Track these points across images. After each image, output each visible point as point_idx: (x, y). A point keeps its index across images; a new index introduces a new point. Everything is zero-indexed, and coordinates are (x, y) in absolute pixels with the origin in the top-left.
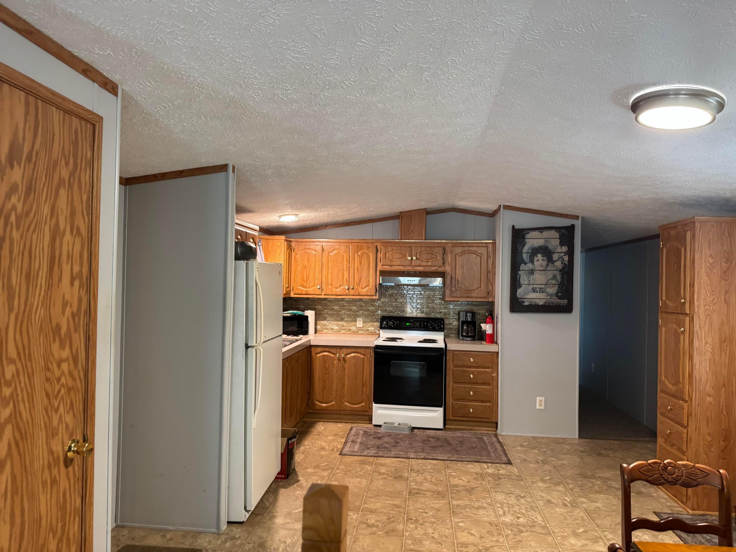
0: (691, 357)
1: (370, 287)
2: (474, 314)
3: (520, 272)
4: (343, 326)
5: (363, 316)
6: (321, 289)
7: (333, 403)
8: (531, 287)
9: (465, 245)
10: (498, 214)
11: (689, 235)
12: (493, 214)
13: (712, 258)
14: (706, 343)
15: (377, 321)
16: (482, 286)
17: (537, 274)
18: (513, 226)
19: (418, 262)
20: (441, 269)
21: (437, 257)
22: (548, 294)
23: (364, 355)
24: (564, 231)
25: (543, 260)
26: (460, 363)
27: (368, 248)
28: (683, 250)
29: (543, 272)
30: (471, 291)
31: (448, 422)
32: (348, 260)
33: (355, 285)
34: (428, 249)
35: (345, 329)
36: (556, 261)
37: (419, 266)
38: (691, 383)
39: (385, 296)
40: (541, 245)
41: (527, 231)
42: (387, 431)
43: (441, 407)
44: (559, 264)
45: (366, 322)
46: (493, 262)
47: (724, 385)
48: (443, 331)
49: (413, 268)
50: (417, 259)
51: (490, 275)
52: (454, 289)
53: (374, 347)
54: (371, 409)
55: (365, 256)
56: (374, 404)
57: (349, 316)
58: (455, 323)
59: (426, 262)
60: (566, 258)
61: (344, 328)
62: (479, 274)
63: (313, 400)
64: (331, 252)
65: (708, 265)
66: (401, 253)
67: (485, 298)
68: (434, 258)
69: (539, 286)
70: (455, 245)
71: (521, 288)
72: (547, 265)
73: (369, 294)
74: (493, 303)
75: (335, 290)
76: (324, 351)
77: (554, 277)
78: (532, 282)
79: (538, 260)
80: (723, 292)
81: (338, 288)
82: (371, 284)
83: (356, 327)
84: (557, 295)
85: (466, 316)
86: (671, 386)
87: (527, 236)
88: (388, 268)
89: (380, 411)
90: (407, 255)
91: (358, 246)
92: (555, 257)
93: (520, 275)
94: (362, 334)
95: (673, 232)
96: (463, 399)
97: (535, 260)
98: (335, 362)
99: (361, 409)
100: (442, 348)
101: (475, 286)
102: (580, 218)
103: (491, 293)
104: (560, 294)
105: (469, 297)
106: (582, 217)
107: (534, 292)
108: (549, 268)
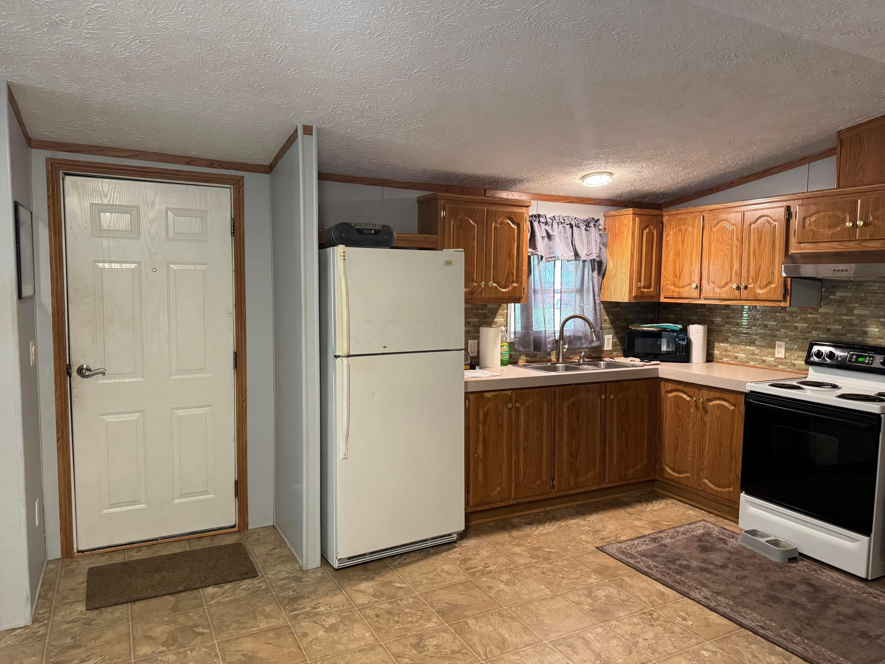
1: (776, 285)
4: (753, 354)
5: (786, 337)
6: (699, 287)
7: (688, 475)
19: (868, 232)
23: (734, 405)
27: (774, 212)
32: (739, 237)
33: (751, 281)
35: (755, 360)
37: (872, 239)
39: (830, 303)
42: (744, 544)
43: (868, 535)
45: (791, 349)
49: (859, 244)
50: (868, 224)
53: (747, 394)
54: (737, 500)
55: (767, 228)
56: (742, 494)
57: (763, 336)
61: (754, 357)
63: (661, 463)
64: (715, 226)
66: (835, 216)
73: (777, 299)
75: (718, 290)
76: (677, 390)
81: (723, 287)
82: (777, 280)
83: (773, 357)
88: (806, 248)
89: (752, 510)
90: (846, 219)
94: (782, 370)
98: (692, 410)
99: (726, 497)
100: (877, 415)
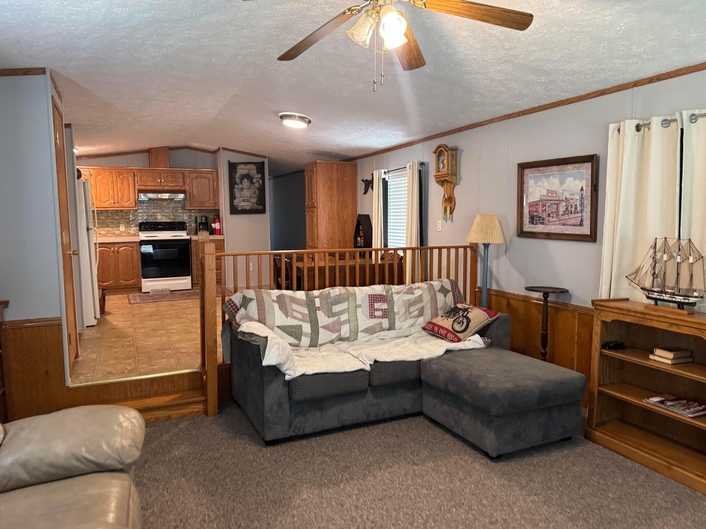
0: (317, 227)
1: (131, 201)
2: (206, 218)
3: (235, 190)
4: (109, 231)
5: (124, 223)
7: (111, 282)
8: (242, 199)
9: (197, 172)
10: (219, 152)
11: (315, 169)
12: (215, 152)
13: (324, 180)
14: (323, 220)
15: (136, 226)
16: (211, 199)
17: (245, 191)
18: (229, 161)
19: (166, 184)
20: (183, 188)
21: (179, 180)
22: (252, 203)
23: (133, 247)
24: (258, 165)
25: (248, 182)
27: (127, 173)
28: (313, 176)
29: (248, 190)
30: (204, 202)
31: (194, 285)
32: (112, 182)
33: (119, 200)
34: (172, 174)
35: (111, 233)
36: (255, 183)
37: (167, 186)
38: (317, 239)
40: (246, 173)
41: (238, 165)
42: (153, 295)
43: (189, 276)
44: (257, 185)
45: (127, 227)
46: (217, 184)
47: (331, 239)
48: (186, 230)
49: (162, 187)
50: (165, 181)
51: (216, 192)
52: (192, 201)
53: (140, 242)
54: (140, 283)
55: (125, 179)
56: (142, 279)
57: (113, 223)
58: (193, 225)
59: (172, 183)
60: (261, 181)
62: (209, 192)
64: (98, 176)
65: (323, 183)
66: (153, 177)
67: (213, 207)
68: (177, 181)
69: (246, 198)
70: (191, 172)
71: (236, 200)
72: (250, 186)
73: (130, 206)
74: (218, 210)
75: (103, 204)
76: (102, 247)
77: (255, 193)
78: (242, 196)
79: (245, 183)
80: (329, 196)
81: (106, 202)
82: (131, 199)
83: (119, 231)
84: (256, 203)
85: (202, 219)
86: (310, 243)
87: (238, 167)
88: (143, 188)
89: (148, 284)
90: (157, 179)
91: (119, 172)
92: (255, 180)
93: (235, 192)
94: (124, 236)
97: (243, 182)
98: (111, 254)
99: (132, 284)
100: (188, 239)
101: (207, 199)
103: (217, 203)
104: (258, 203)
105: (203, 207)
106: (268, 157)
107: (244, 201)
108: (251, 187)
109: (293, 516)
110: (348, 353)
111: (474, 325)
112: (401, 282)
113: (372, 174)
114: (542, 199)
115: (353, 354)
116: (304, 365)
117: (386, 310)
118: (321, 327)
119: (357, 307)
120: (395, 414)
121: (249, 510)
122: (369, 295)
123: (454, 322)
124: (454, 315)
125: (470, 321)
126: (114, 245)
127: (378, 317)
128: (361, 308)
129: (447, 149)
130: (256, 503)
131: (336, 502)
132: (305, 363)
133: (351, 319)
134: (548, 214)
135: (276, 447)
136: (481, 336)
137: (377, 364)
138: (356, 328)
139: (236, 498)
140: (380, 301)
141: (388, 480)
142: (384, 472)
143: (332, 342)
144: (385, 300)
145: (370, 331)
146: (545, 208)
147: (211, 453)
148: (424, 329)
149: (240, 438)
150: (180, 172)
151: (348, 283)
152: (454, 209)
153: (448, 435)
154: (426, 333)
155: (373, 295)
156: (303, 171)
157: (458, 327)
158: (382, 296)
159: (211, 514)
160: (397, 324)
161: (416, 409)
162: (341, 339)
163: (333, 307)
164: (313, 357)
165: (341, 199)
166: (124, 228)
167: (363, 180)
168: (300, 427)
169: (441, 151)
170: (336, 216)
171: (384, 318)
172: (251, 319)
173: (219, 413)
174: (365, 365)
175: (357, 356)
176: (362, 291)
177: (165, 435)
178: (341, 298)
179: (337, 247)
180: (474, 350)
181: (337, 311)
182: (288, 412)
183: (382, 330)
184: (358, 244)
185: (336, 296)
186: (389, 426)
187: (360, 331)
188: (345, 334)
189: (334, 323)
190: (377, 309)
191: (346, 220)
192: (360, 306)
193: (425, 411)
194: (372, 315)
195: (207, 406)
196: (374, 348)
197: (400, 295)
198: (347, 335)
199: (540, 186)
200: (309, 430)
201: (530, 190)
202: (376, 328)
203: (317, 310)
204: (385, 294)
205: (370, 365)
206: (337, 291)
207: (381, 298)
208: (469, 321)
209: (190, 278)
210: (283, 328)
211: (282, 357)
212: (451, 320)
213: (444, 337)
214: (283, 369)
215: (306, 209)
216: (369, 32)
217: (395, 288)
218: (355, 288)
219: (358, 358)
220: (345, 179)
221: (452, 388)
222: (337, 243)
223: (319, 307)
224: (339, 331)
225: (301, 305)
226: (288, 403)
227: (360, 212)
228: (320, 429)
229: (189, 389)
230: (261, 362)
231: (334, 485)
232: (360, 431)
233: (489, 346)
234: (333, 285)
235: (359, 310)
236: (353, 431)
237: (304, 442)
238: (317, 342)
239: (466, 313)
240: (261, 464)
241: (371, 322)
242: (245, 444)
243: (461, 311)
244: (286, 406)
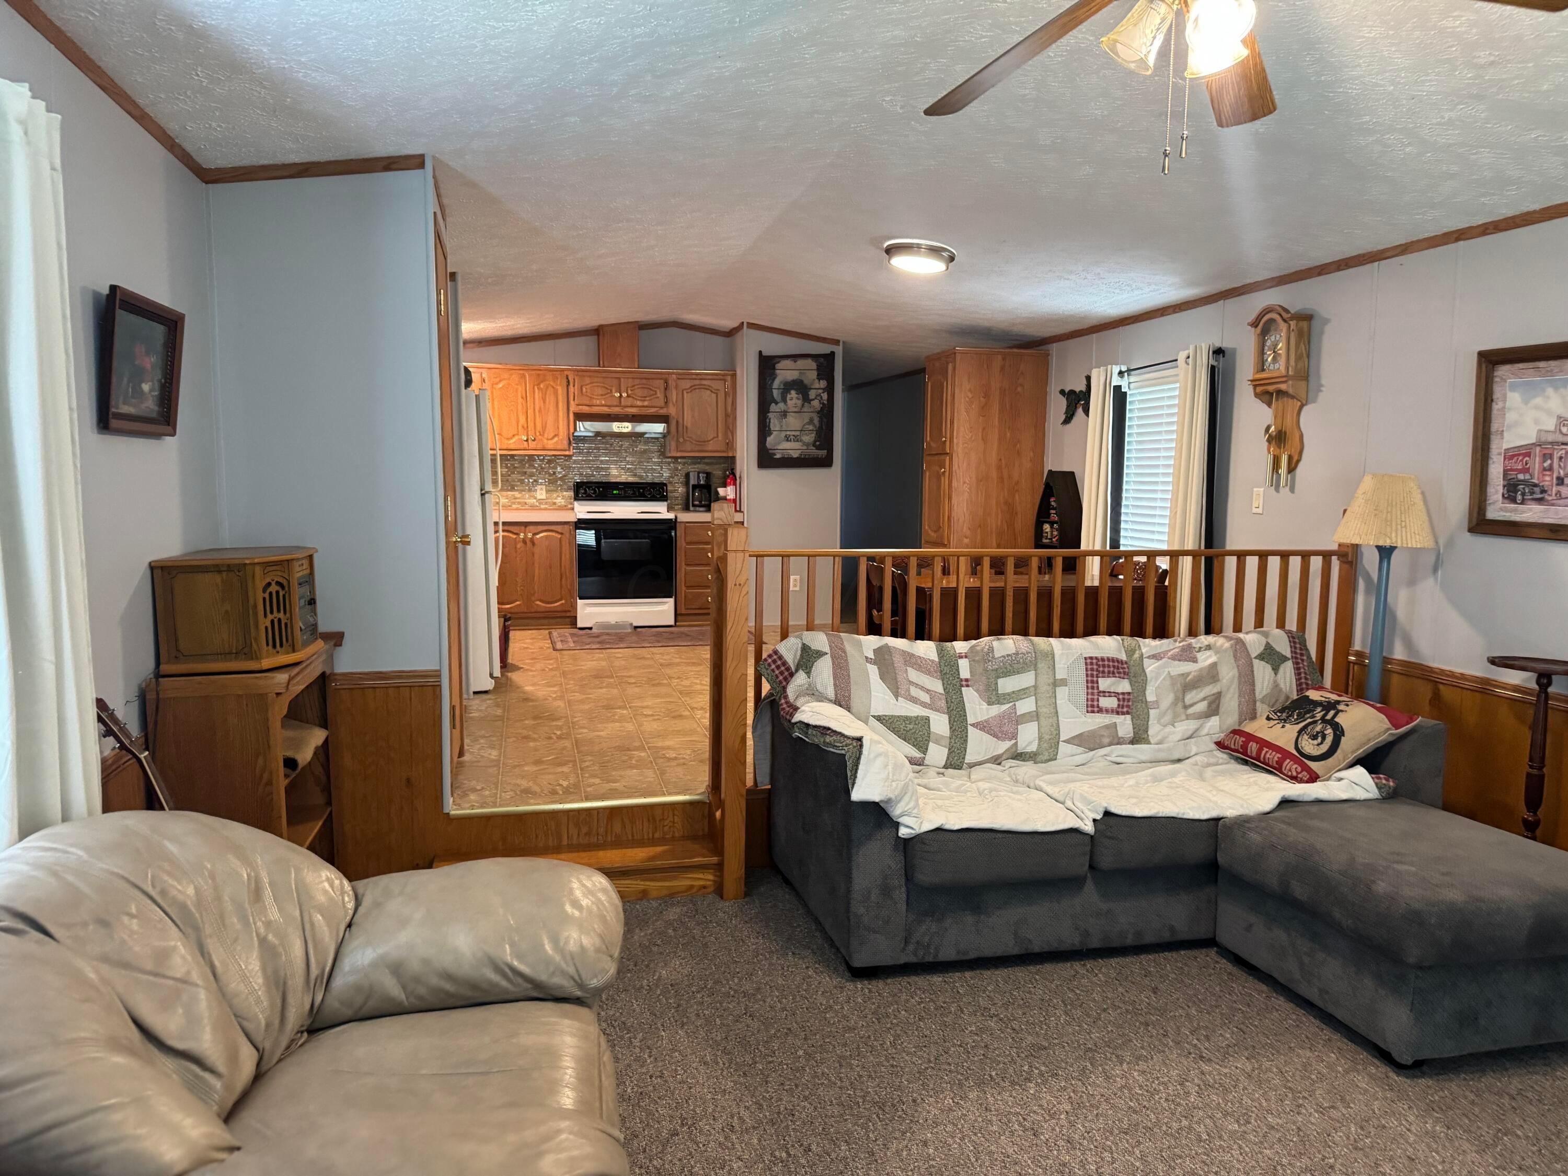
0: (950, 498)
1: (561, 437)
2: (708, 475)
3: (770, 415)
4: (516, 498)
5: (546, 482)
7: (518, 603)
8: (783, 434)
9: (694, 377)
10: (739, 334)
11: (950, 366)
12: (731, 333)
13: (971, 393)
14: (964, 483)
15: (568, 490)
16: (720, 435)
17: (791, 418)
18: (760, 352)
19: (630, 402)
20: (663, 412)
21: (656, 394)
22: (804, 444)
23: (562, 534)
24: (822, 360)
25: (797, 398)
26: (695, 539)
27: (555, 379)
28: (945, 383)
29: (797, 415)
30: (705, 442)
31: (679, 618)
32: (524, 395)
33: (538, 434)
34: (644, 381)
35: (519, 503)
36: (813, 400)
37: (632, 406)
38: (949, 526)
40: (795, 378)
41: (778, 360)
42: (599, 633)
43: (671, 597)
44: (816, 404)
45: (551, 491)
46: (733, 402)
47: (980, 526)
48: (666, 500)
49: (622, 409)
50: (628, 396)
51: (730, 420)
52: (681, 440)
53: (576, 522)
54: (574, 607)
55: (550, 390)
56: (578, 600)
58: (681, 490)
59: (641, 400)
60: (825, 396)
61: (517, 500)
62: (715, 419)
64: (497, 384)
65: (967, 399)
66: (604, 387)
67: (724, 452)
68: (653, 395)
69: (793, 433)
70: (680, 377)
71: (772, 436)
72: (803, 405)
73: (559, 447)
74: (733, 458)
75: (506, 441)
77: (811, 421)
78: (784, 428)
79: (791, 399)
80: (981, 430)
81: (513, 438)
82: (561, 434)
83: (535, 498)
84: (814, 445)
85: (699, 477)
86: (932, 534)
87: (778, 366)
88: (586, 409)
89: (589, 610)
90: (614, 391)
91: (539, 375)
92: (812, 394)
93: (770, 419)
94: (546, 509)
95: (937, 364)
96: (699, 587)
97: (788, 399)
98: (518, 546)
99: (559, 609)
100: (671, 519)
101: (711, 435)
102: (841, 343)
103: (730, 445)
104: (818, 443)
105: (702, 451)
106: (843, 342)
107: (787, 440)
108: (805, 409)
109: (925, 1144)
110: (1040, 789)
111: (1350, 746)
112: (1162, 631)
113: (1088, 378)
114: (1543, 440)
115: (1050, 792)
116: (940, 807)
117: (1126, 697)
118: (973, 725)
119: (1056, 683)
120: (1149, 939)
121: (826, 1116)
122: (1086, 658)
123: (1300, 732)
124: (1301, 717)
125: (1343, 733)
126: (526, 527)
127: (1107, 711)
128: (1067, 688)
129: (1285, 315)
130: (841, 1104)
131: (1020, 1124)
132: (940, 802)
133: (1043, 710)
134: (1558, 478)
135: (874, 982)
136: (1371, 771)
137: (1111, 820)
138: (1055, 733)
139: (797, 1086)
140: (1113, 673)
141: (1141, 1087)
142: (1129, 1069)
143: (996, 760)
144: (1124, 673)
145: (1089, 741)
146: (1549, 462)
147: (736, 980)
148: (1220, 745)
149: (793, 953)
150: (659, 376)
151: (1032, 628)
152: (1298, 461)
153: (1282, 998)
154: (1225, 756)
155: (1096, 658)
156: (923, 370)
157: (1309, 746)
158: (1118, 661)
159: (745, 1114)
160: (1154, 730)
161: (1202, 932)
162: (1019, 756)
163: (1001, 682)
164: (957, 790)
165: (1008, 434)
166: (544, 492)
167: (1062, 392)
168: (929, 946)
169: (1272, 321)
170: (994, 474)
171: (1123, 713)
172: (821, 698)
173: (747, 894)
174: (1082, 819)
175: (1062, 799)
176: (1069, 647)
177: (637, 931)
178: (1018, 662)
179: (994, 544)
180: (1352, 804)
181: (1009, 690)
182: (904, 907)
183: (1116, 740)
184: (1045, 541)
185: (1008, 655)
186: (1133, 964)
187: (1064, 741)
188: (1027, 746)
189: (1001, 717)
190: (1104, 692)
191: (1017, 483)
192: (1063, 682)
193: (1224, 938)
194: (1092, 706)
195: (722, 876)
196: (1099, 783)
197: (1160, 662)
198: (1033, 748)
199: (1537, 408)
200: (948, 953)
201: (1511, 417)
202: (1103, 736)
203: (962, 686)
204: (1124, 657)
205: (1094, 820)
206: (1007, 645)
207: (1114, 667)
208: (1339, 732)
209: (671, 601)
210: (890, 723)
211: (894, 784)
212: (1292, 730)
213: (1274, 769)
214: (896, 812)
215: (926, 458)
216: (1154, 38)
217: (1149, 645)
218: (1050, 639)
219: (1063, 803)
220: (1019, 389)
221: (1299, 891)
222: (994, 536)
223: (967, 680)
224: (1014, 736)
225: (928, 672)
226: (903, 889)
227: (1053, 463)
228: (972, 955)
229: (684, 838)
230: (848, 793)
231: (1013, 1083)
232: (1065, 969)
233: (1389, 796)
234: (998, 630)
235: (1062, 693)
236: (1048, 967)
237: (937, 979)
238: (964, 758)
239: (1332, 713)
240: (844, 1017)
241: (1090, 720)
242: (807, 968)
243: (1319, 709)
244: (900, 895)
